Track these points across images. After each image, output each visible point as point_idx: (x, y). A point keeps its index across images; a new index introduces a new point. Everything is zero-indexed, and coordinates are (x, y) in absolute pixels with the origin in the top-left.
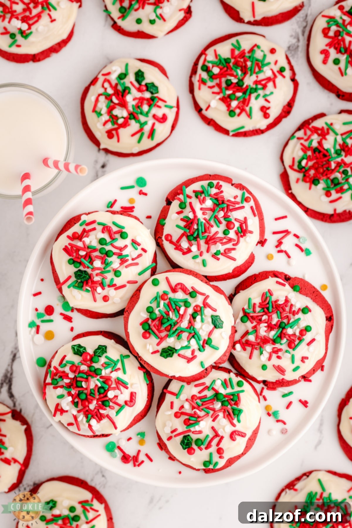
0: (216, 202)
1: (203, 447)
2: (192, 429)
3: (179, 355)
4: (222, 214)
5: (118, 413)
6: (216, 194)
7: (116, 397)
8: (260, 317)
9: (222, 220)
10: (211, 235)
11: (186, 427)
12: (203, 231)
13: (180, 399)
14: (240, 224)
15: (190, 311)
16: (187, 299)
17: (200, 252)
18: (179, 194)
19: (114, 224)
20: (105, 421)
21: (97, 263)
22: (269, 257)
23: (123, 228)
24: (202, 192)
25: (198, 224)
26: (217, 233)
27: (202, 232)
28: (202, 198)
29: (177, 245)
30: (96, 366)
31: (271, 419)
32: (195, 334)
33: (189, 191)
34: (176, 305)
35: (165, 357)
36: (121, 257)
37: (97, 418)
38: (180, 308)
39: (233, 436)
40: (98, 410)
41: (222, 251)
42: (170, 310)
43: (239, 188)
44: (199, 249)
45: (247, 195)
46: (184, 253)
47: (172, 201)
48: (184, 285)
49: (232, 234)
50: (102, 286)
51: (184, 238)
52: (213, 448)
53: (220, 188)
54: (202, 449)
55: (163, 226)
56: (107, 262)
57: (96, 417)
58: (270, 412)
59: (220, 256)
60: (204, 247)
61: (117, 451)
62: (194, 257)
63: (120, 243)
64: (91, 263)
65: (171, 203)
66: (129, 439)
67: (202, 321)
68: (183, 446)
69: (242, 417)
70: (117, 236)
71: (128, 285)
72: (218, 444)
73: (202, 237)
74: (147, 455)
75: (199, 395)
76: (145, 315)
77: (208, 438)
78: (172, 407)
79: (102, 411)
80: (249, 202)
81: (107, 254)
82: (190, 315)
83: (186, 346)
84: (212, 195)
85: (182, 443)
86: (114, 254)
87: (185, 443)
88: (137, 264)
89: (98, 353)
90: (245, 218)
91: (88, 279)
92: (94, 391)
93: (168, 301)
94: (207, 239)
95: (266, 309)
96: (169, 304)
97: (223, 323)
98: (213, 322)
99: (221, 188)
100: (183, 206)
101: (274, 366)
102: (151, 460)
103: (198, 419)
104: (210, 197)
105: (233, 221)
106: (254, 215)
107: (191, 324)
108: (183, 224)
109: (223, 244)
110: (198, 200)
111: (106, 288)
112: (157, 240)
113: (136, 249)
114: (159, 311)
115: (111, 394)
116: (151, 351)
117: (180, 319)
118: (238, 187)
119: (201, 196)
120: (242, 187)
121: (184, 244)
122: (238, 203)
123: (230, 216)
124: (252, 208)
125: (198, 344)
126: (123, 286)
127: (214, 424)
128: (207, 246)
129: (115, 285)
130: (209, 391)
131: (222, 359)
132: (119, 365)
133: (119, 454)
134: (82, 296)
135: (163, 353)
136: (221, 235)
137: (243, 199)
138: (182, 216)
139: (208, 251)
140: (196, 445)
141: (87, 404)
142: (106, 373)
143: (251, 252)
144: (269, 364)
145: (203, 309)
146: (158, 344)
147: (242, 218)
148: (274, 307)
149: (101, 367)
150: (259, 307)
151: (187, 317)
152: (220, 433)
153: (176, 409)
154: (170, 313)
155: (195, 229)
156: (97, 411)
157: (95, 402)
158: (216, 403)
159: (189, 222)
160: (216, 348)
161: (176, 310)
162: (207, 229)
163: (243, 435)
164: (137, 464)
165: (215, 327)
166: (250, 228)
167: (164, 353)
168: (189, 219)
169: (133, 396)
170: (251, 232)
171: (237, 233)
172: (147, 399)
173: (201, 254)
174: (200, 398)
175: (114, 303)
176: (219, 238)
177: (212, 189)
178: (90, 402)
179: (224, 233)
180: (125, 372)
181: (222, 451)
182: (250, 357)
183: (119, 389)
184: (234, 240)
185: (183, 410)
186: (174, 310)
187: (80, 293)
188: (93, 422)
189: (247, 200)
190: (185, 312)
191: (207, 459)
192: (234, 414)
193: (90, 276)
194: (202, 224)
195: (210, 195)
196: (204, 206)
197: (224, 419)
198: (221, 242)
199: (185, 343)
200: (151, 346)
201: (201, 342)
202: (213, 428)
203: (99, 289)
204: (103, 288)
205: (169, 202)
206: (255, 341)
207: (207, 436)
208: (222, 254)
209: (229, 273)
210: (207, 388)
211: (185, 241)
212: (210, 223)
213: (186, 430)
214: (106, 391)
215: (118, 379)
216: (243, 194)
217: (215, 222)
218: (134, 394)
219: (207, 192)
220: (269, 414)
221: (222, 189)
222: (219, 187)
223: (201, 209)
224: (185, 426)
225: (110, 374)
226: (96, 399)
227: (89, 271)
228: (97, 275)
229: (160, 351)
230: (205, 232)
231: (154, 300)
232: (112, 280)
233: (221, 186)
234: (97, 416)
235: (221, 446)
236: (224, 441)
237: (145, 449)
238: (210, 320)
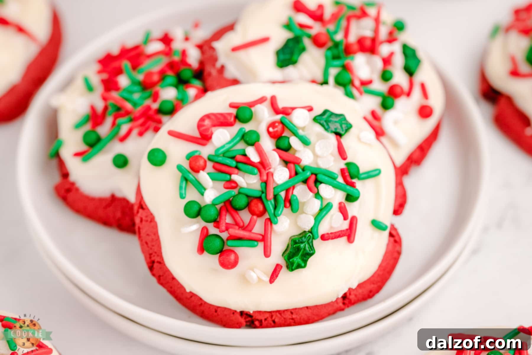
3: (324, 238)
15: (267, 143)
16: (240, 130)
32: (316, 174)
34: (233, 158)
35: (303, 265)
38: (245, 155)
42: (231, 174)
48: (214, 114)
67: (305, 142)
83: (321, 210)
93: (210, 165)
96: (218, 166)
97: (345, 117)
98: (326, 127)
107: (291, 164)
116: (267, 279)
117: (264, 173)
125: (336, 187)
135: (290, 261)
145: (286, 121)
146: (267, 253)
151: (274, 158)
154: (235, 177)
160: (374, 174)
161: (240, 165)
165: (338, 134)
167: (294, 259)
186: (236, 167)
199: (315, 205)
201: (340, 180)
229: (283, 263)
231: (184, 186)
238: (318, 128)
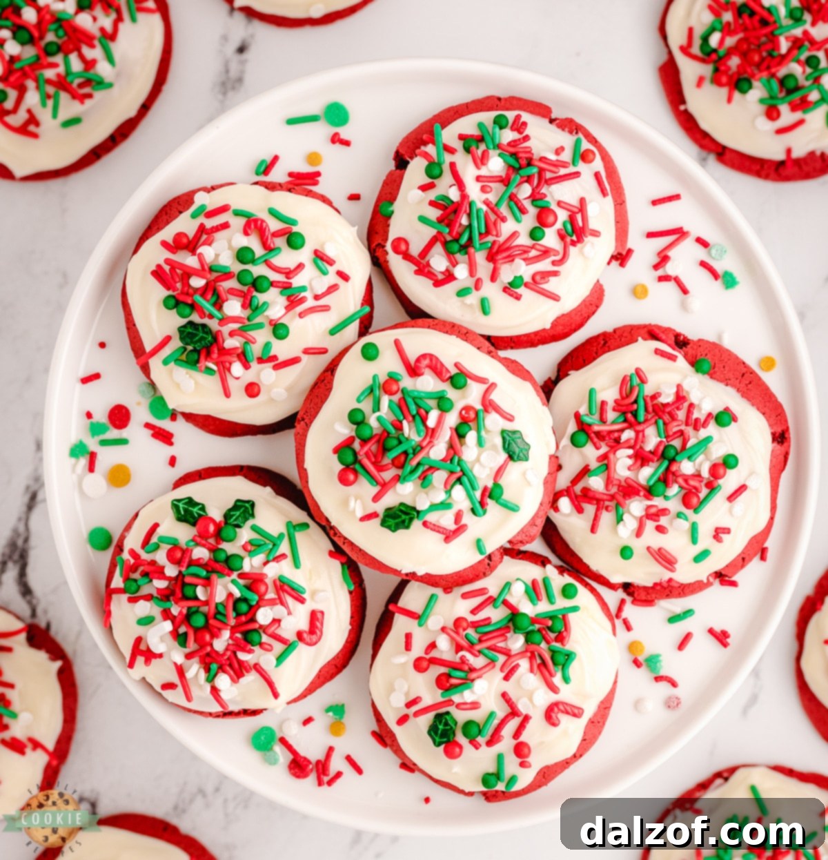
0: (512, 161)
1: (482, 740)
2: (457, 698)
3: (425, 524)
4: (526, 190)
5: (280, 659)
6: (512, 144)
7: (277, 621)
8: (616, 435)
9: (527, 204)
10: (501, 239)
11: (442, 694)
12: (483, 230)
13: (427, 626)
14: (569, 213)
15: (452, 419)
16: (443, 391)
17: (475, 279)
18: (425, 143)
19: (273, 213)
20: (251, 678)
21: (233, 307)
22: (639, 292)
23: (294, 222)
24: (480, 139)
25: (469, 215)
26: (514, 235)
27: (480, 234)
28: (479, 152)
29: (420, 263)
30: (229, 548)
31: (642, 675)
32: (464, 474)
33: (449, 135)
34: (418, 407)
35: (393, 529)
36: (289, 292)
37: (232, 673)
38: (427, 413)
39: (550, 715)
40: (234, 653)
41: (527, 278)
42: (405, 418)
43: (567, 129)
44: (472, 271)
45: (586, 145)
46: (438, 283)
47: (408, 159)
48: (437, 359)
49: (550, 239)
50: (244, 360)
51: (438, 248)
52: (506, 744)
53: (522, 130)
54: (480, 745)
55: (388, 217)
56: (256, 303)
57: (228, 668)
58: (641, 659)
59: (522, 290)
60: (484, 268)
61: (278, 749)
62: (462, 293)
63: (286, 258)
64: (218, 305)
65: (408, 163)
66: (308, 721)
67: (480, 443)
68: (434, 736)
69: (574, 669)
70: (280, 242)
71: (305, 358)
72: (517, 734)
73: (481, 244)
74: (349, 759)
75: (471, 618)
76: (344, 430)
77: (494, 719)
78: (408, 646)
79: (242, 656)
80: (591, 161)
81: (256, 284)
82: (451, 428)
83: (442, 503)
84: (504, 145)
85: (433, 730)
86: (273, 284)
87: (440, 732)
88: (326, 308)
89: (234, 518)
90: (582, 201)
91: (211, 344)
92: (225, 607)
93: (399, 395)
94: (491, 248)
95: (629, 416)
96: (403, 403)
97: (529, 448)
98: (507, 446)
99: (525, 129)
100: (436, 171)
101: (648, 548)
102: (359, 771)
103: (470, 675)
104: (498, 151)
105: (553, 206)
106: (604, 192)
107: (453, 450)
108: (434, 214)
109: (529, 261)
110: (469, 157)
111: (254, 365)
112: (375, 251)
113: (324, 273)
114: (379, 419)
115: (264, 616)
116: (360, 514)
117: (428, 439)
118: (565, 126)
119: (477, 148)
120: (574, 127)
121: (438, 262)
122: (564, 165)
123: (545, 196)
124: (597, 175)
125: (470, 497)
126: (294, 361)
127: (508, 687)
128: (491, 266)
129: (274, 358)
130: (495, 607)
131: (527, 534)
132: (284, 548)
133: (283, 757)
134: (196, 383)
135: (387, 519)
136: (524, 240)
137: (578, 156)
138: (432, 195)
139: (493, 278)
140: (465, 734)
141: (208, 637)
142: (252, 566)
143: (595, 281)
144: (638, 545)
145: (481, 414)
146: (376, 498)
147: (574, 201)
148: (650, 409)
149: (242, 553)
150: (614, 410)
151: (445, 435)
152: (522, 707)
153: (418, 650)
154: (405, 424)
155: (464, 226)
156: (233, 656)
157: (226, 634)
158: (512, 636)
159: (448, 211)
160: (512, 508)
161: (418, 418)
162: (492, 226)
163: (575, 712)
164: (326, 779)
165: (511, 457)
166: (593, 224)
167: (390, 520)
168: (450, 203)
169: (315, 619)
170: (596, 234)
171: (562, 236)
172: (350, 627)
173: (478, 285)
174: (475, 625)
175: (272, 400)
176: (521, 248)
177: (504, 131)
178: (215, 635)
179: (533, 235)
180: (297, 564)
181: (526, 751)
182: (593, 529)
183: (282, 603)
184: (556, 253)
185: (434, 654)
186: (414, 417)
187: (191, 377)
188: (223, 681)
189: (585, 157)
190: (440, 421)
191: (492, 769)
192: (555, 664)
193: (217, 338)
194: (479, 213)
195: (499, 146)
196: (484, 171)
197: (531, 675)
198: (525, 256)
199: (440, 496)
200: (358, 501)
201: (478, 494)
202: (504, 695)
203: (237, 368)
204: (246, 366)
205: (401, 162)
206: (605, 492)
207: (491, 715)
208: (526, 285)
209: (544, 330)
210: (491, 601)
211: (439, 254)
212: (499, 213)
213: (441, 699)
214: (253, 609)
215: (280, 581)
216: (577, 144)
217: (510, 208)
218: (319, 615)
219: (493, 139)
220: (637, 663)
221: (527, 132)
222: (519, 126)
223: (478, 179)
224: (440, 691)
225: (261, 568)
226: (229, 628)
227: (213, 325)
228: (232, 334)
229: (381, 515)
230: (488, 232)
231: (366, 394)
232: (267, 345)
233: (525, 124)
234: (231, 666)
235: (523, 738)
236: (530, 726)
237: (343, 746)
238: (498, 441)
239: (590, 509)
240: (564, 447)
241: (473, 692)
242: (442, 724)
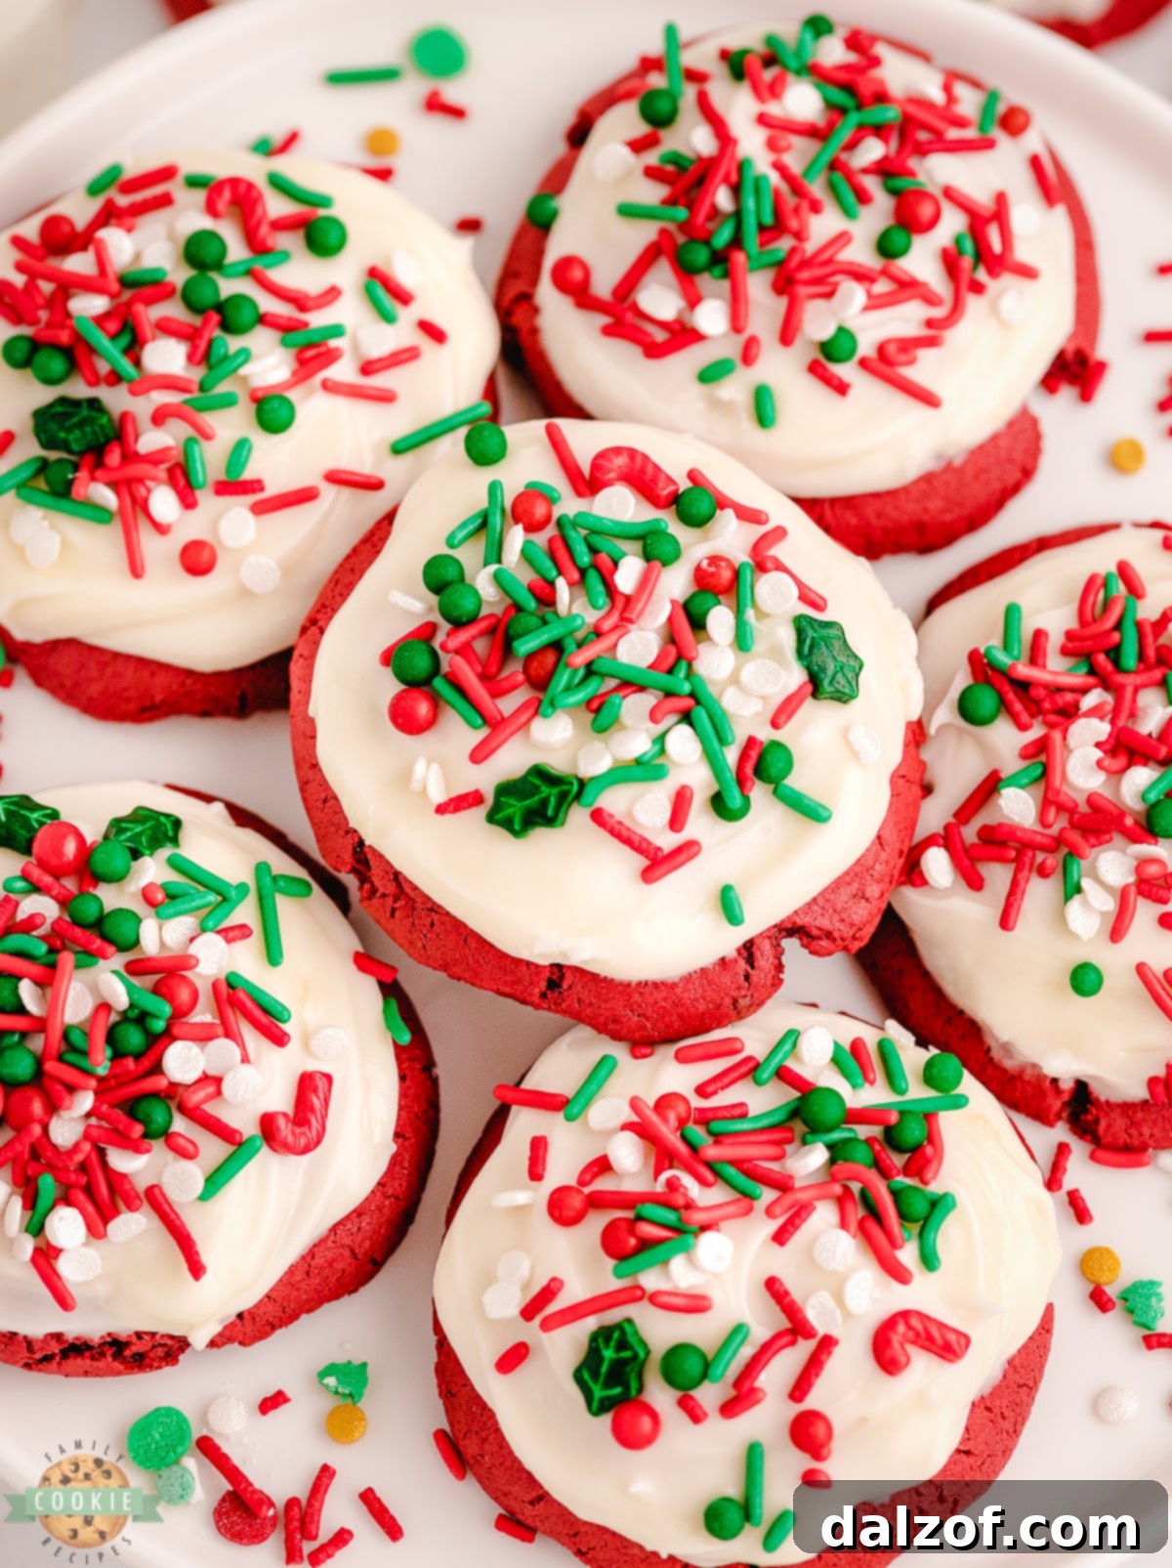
0: (839, 96)
1: (709, 1395)
2: (651, 1281)
3: (598, 817)
4: (871, 150)
5: (215, 1180)
6: (844, 69)
7: (212, 1082)
8: (1069, 697)
9: (871, 183)
10: (811, 247)
11: (615, 1267)
12: (768, 219)
13: (586, 1123)
14: (970, 218)
15: (675, 583)
16: (657, 520)
17: (742, 339)
19: (279, 184)
20: (133, 1225)
21: (166, 356)
22: (1122, 459)
23: (324, 201)
24: (769, 59)
25: (736, 190)
26: (842, 239)
27: (762, 229)
28: (766, 79)
29: (615, 308)
30: (110, 897)
31: (1112, 1332)
32: (698, 702)
33: (698, 55)
34: (593, 551)
35: (517, 827)
36: (299, 337)
37: (90, 1209)
38: (616, 564)
39: (885, 1354)
40: (102, 1154)
41: (866, 346)
42: (560, 573)
44: (736, 324)
46: (653, 352)
48: (646, 458)
49: (922, 260)
50: (182, 482)
51: (661, 270)
52: (769, 1417)
53: (866, 49)
54: (706, 1415)
55: (546, 229)
56: (222, 351)
57: (81, 1197)
58: (1112, 1291)
59: (851, 372)
60: (766, 310)
61: (193, 1464)
62: (709, 375)
63: (299, 272)
64: (133, 351)
66: (272, 1403)
67: (741, 641)
68: (590, 1383)
69: (949, 1236)
70: (289, 242)
71: (329, 493)
72: (800, 1388)
73: (761, 253)
74: (369, 1498)
75: (697, 1102)
76: (415, 606)
77: (742, 1343)
78: (536, 1173)
79: (121, 1161)
80: (1020, 136)
81: (226, 316)
82: (673, 602)
83: (638, 762)
84: (824, 68)
85: (588, 1370)
86: (264, 320)
87: (604, 1369)
88: (386, 397)
89: (129, 834)
90: (1001, 199)
91: (108, 441)
92: (88, 1035)
93: (550, 531)
94: (783, 265)
95: (1101, 658)
96: (559, 544)
97: (861, 668)
98: (806, 649)
99: (871, 49)
100: (664, 112)
101: (1141, 969)
102: (392, 1529)
103: (686, 1225)
104: (809, 79)
105: (933, 192)
106: (1048, 198)
107: (677, 652)
108: (652, 193)
109: (876, 302)
110: (742, 86)
111: (206, 499)
112: (511, 310)
113: (388, 318)
114: (497, 578)
115: (182, 1062)
116: (438, 796)
117: (615, 618)
119: (761, 72)
121: (659, 299)
122: (962, 123)
123: (914, 171)
124: (1035, 162)
125: (711, 758)
126: (304, 496)
127: (784, 1263)
128: (782, 303)
129: (252, 486)
130: (758, 1083)
131: (845, 916)
132: (245, 913)
133: (204, 1486)
134: (65, 544)
135: (503, 799)
136: (862, 254)
137: (992, 119)
138: (652, 158)
139: (787, 335)
140: (670, 1377)
141: (37, 1107)
142: (162, 944)
143: (1020, 404)
144: (1116, 962)
145: (747, 576)
146: (478, 755)
147: (983, 196)
148: (1151, 653)
149: (139, 907)
150: (1065, 651)
151: (658, 613)
152: (818, 1314)
153: (562, 1169)
154: (561, 585)
155: (723, 212)
156: (94, 1157)
157: (86, 1101)
158: (796, 1152)
159: (685, 183)
160: (810, 812)
161: (593, 577)
162: (788, 216)
163: (947, 1345)
164: (308, 1547)
165: (816, 693)
166: (1023, 253)
167: (512, 801)
168: (690, 166)
169: (311, 1091)
170: (1027, 272)
171: (950, 261)
173: (750, 353)
174: (704, 1118)
175: (245, 593)
176: (854, 270)
177: (826, 41)
178: (53, 1107)
179: (883, 245)
180: (273, 954)
181: (820, 1430)
182: (1006, 922)
183: (229, 1034)
184: (936, 299)
185: (603, 1184)
186: (583, 572)
187: (52, 527)
188: (66, 1225)
189: (1009, 121)
190: (646, 582)
191: (733, 1490)
192: (903, 1216)
193: (121, 431)
194: (760, 187)
195: (815, 70)
196: (775, 109)
197: (843, 1234)
199: (636, 742)
200: (435, 767)
201: (731, 756)
202: (772, 1285)
203: (163, 502)
204: (188, 500)
206: (1038, 828)
207: (738, 1331)
208: (864, 363)
210: (750, 1069)
211: (663, 282)
212: (805, 193)
213: (614, 1284)
214: (158, 1042)
215: (230, 985)
217: (832, 188)
218: (321, 1084)
219: (798, 58)
220: (1100, 1299)
221: (876, 52)
224: (610, 1263)
225: (187, 947)
226: (93, 1083)
227: (116, 400)
228: (159, 418)
229: (490, 799)
230: (779, 229)
231: (471, 527)
232: (241, 447)
234: (90, 1191)
235: (813, 1401)
236: (836, 1365)
238: (787, 637)
239: (998, 876)
240: (942, 728)
241: (692, 1262)
242: (613, 1344)
